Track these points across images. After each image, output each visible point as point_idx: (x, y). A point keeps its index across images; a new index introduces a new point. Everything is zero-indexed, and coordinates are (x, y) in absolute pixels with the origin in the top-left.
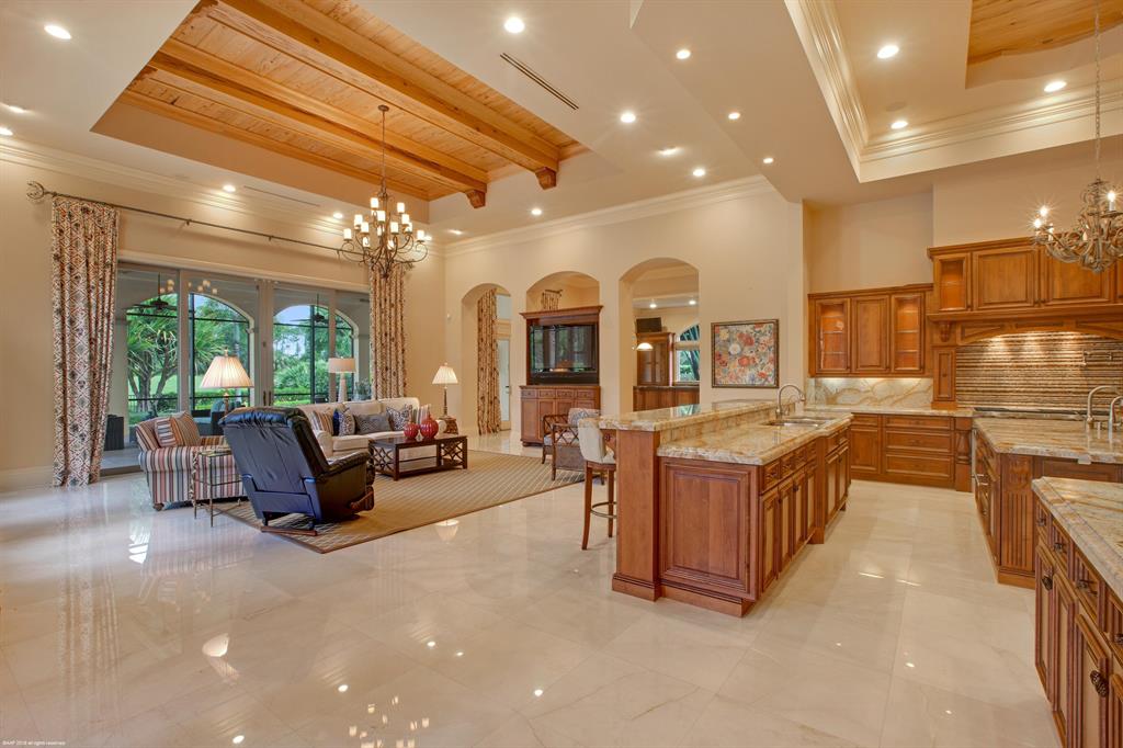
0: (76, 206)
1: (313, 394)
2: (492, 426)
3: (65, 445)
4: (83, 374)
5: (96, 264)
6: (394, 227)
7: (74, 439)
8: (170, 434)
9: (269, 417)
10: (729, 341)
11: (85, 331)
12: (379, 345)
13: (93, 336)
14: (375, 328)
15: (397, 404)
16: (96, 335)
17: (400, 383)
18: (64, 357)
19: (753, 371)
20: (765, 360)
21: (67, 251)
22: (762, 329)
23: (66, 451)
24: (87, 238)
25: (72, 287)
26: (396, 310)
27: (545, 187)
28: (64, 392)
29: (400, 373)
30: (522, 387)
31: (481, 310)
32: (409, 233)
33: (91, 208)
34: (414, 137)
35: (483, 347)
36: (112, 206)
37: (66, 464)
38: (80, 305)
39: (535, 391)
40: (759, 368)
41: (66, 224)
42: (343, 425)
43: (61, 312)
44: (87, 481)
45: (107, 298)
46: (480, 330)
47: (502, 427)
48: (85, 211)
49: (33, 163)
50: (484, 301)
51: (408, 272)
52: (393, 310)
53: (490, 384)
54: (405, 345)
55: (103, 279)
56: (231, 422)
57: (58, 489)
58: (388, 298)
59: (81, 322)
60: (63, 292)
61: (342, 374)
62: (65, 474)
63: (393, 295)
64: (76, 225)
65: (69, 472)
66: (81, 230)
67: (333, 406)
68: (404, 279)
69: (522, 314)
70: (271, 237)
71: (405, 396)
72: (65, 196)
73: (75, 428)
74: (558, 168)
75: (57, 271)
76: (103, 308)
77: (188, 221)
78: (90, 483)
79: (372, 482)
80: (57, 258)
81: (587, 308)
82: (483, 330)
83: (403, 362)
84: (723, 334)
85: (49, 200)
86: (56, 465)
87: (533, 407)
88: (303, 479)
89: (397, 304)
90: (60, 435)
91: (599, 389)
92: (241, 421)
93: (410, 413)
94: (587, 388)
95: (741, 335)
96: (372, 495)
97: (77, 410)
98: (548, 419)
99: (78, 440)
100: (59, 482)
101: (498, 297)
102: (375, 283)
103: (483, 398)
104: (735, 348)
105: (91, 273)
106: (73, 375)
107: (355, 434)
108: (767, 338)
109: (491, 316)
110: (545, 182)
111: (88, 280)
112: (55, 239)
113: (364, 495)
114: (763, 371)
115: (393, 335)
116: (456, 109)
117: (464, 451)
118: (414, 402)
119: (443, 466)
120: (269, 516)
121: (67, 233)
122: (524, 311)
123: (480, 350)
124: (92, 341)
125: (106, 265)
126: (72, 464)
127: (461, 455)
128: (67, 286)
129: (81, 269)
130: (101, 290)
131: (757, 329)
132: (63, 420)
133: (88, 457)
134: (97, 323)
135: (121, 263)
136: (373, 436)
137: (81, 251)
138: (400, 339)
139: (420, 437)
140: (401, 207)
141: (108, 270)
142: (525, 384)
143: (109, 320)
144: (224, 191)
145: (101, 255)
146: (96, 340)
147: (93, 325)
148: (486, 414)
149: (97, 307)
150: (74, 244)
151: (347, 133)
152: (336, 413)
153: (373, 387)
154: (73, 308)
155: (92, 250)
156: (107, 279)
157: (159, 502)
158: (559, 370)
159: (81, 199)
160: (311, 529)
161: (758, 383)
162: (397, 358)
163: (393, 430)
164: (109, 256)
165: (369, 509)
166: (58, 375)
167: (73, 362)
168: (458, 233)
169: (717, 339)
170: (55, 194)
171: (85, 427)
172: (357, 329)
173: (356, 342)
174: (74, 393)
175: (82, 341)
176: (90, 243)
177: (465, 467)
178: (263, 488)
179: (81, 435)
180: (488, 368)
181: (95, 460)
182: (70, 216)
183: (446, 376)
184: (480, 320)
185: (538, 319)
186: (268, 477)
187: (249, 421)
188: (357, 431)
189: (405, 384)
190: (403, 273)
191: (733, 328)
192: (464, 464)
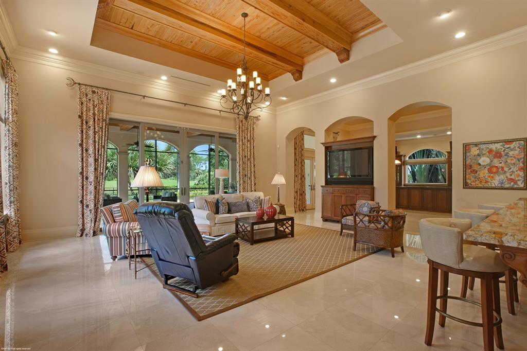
0: (89, 89)
1: (209, 188)
2: (302, 207)
3: (83, 215)
4: (92, 178)
5: (98, 119)
6: (251, 85)
7: (87, 212)
8: (120, 214)
9: (163, 210)
10: (479, 155)
11: (92, 155)
12: (241, 162)
13: (97, 158)
14: (239, 153)
15: (252, 196)
16: (98, 157)
17: (253, 183)
18: (83, 169)
19: (502, 177)
20: (515, 169)
21: (85, 113)
22: (512, 146)
23: (83, 218)
24: (94, 106)
25: (87, 132)
26: (250, 143)
27: (341, 61)
28: (83, 187)
29: (253, 178)
30: (322, 186)
31: (296, 143)
32: (260, 91)
33: (96, 91)
34: (262, 36)
35: (297, 163)
36: (107, 89)
37: (83, 225)
38: (91, 141)
39: (330, 189)
40: (508, 175)
41: (84, 99)
42: (221, 208)
43: (81, 145)
44: (92, 235)
45: (103, 137)
46: (295, 154)
47: (307, 208)
48: (94, 92)
49: (70, 68)
50: (298, 137)
51: (257, 123)
52: (249, 143)
53: (301, 184)
54: (255, 163)
55: (102, 128)
56: (140, 213)
57: (79, 239)
58: (246, 137)
59: (91, 151)
60: (82, 135)
61: (221, 178)
62: (83, 230)
63: (249, 135)
64: (90, 100)
65: (84, 230)
66: (92, 102)
67: (216, 196)
68: (254, 126)
69: (322, 144)
70: (185, 104)
71: (255, 191)
72: (84, 85)
73: (87, 206)
74: (351, 47)
75: (80, 124)
76: (102, 143)
77: (144, 97)
78: (94, 235)
79: (237, 255)
80: (80, 117)
81: (366, 138)
82: (297, 154)
83: (254, 172)
84: (474, 151)
85: (77, 86)
86: (79, 226)
87: (329, 199)
88: (188, 257)
89: (251, 140)
90: (80, 210)
91: (373, 188)
92: (146, 212)
93: (259, 202)
94: (367, 188)
95: (491, 151)
96: (238, 266)
97: (88, 197)
98: (344, 207)
99: (89, 212)
100: (79, 235)
101: (305, 136)
102: (239, 129)
103: (297, 192)
104: (485, 160)
105: (96, 124)
106: (87, 178)
107: (228, 213)
108: (517, 152)
109: (301, 147)
110: (343, 58)
111: (95, 128)
112: (79, 107)
113: (231, 265)
114: (512, 177)
115: (249, 157)
116: (290, 6)
117: (292, 226)
118: (261, 194)
119: (279, 235)
120: (167, 278)
121: (85, 104)
122: (324, 142)
123: (295, 165)
124: (96, 160)
125: (103, 120)
126: (86, 226)
127: (290, 228)
128: (84, 131)
129: (91, 123)
130: (101, 133)
131: (507, 146)
132: (82, 202)
133: (93, 222)
134: (98, 151)
135: (110, 119)
136: (238, 215)
137: (91, 113)
138: (252, 159)
139: (265, 218)
140: (255, 74)
141: (104, 123)
142: (324, 184)
143: (104, 149)
144: (162, 80)
145: (101, 115)
146: (98, 160)
147: (97, 152)
148: (298, 201)
149: (99, 143)
150: (88, 110)
151: (224, 35)
152: (217, 200)
153: (238, 185)
154: (87, 144)
155: (96, 112)
156: (104, 127)
157: (114, 255)
158: (341, 177)
159: (92, 86)
160: (194, 292)
161: (507, 186)
162: (251, 169)
163: (250, 211)
164: (105, 116)
165: (236, 274)
166: (80, 178)
167: (87, 172)
168: (284, 99)
169: (468, 154)
170: (79, 84)
171: (92, 206)
172: (230, 156)
173: (230, 162)
174: (87, 188)
175: (91, 160)
176: (96, 109)
177: (293, 236)
178: (164, 259)
179: (90, 210)
180: (299, 175)
181: (97, 223)
182: (87, 95)
183: (279, 180)
184: (295, 149)
185: (331, 146)
186: (166, 253)
187: (150, 213)
188: (229, 212)
189: (255, 184)
190: (254, 123)
191: (483, 146)
192: (292, 234)
